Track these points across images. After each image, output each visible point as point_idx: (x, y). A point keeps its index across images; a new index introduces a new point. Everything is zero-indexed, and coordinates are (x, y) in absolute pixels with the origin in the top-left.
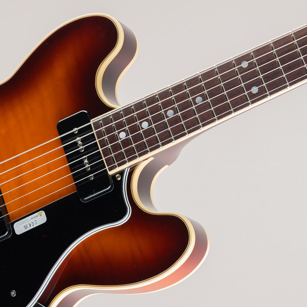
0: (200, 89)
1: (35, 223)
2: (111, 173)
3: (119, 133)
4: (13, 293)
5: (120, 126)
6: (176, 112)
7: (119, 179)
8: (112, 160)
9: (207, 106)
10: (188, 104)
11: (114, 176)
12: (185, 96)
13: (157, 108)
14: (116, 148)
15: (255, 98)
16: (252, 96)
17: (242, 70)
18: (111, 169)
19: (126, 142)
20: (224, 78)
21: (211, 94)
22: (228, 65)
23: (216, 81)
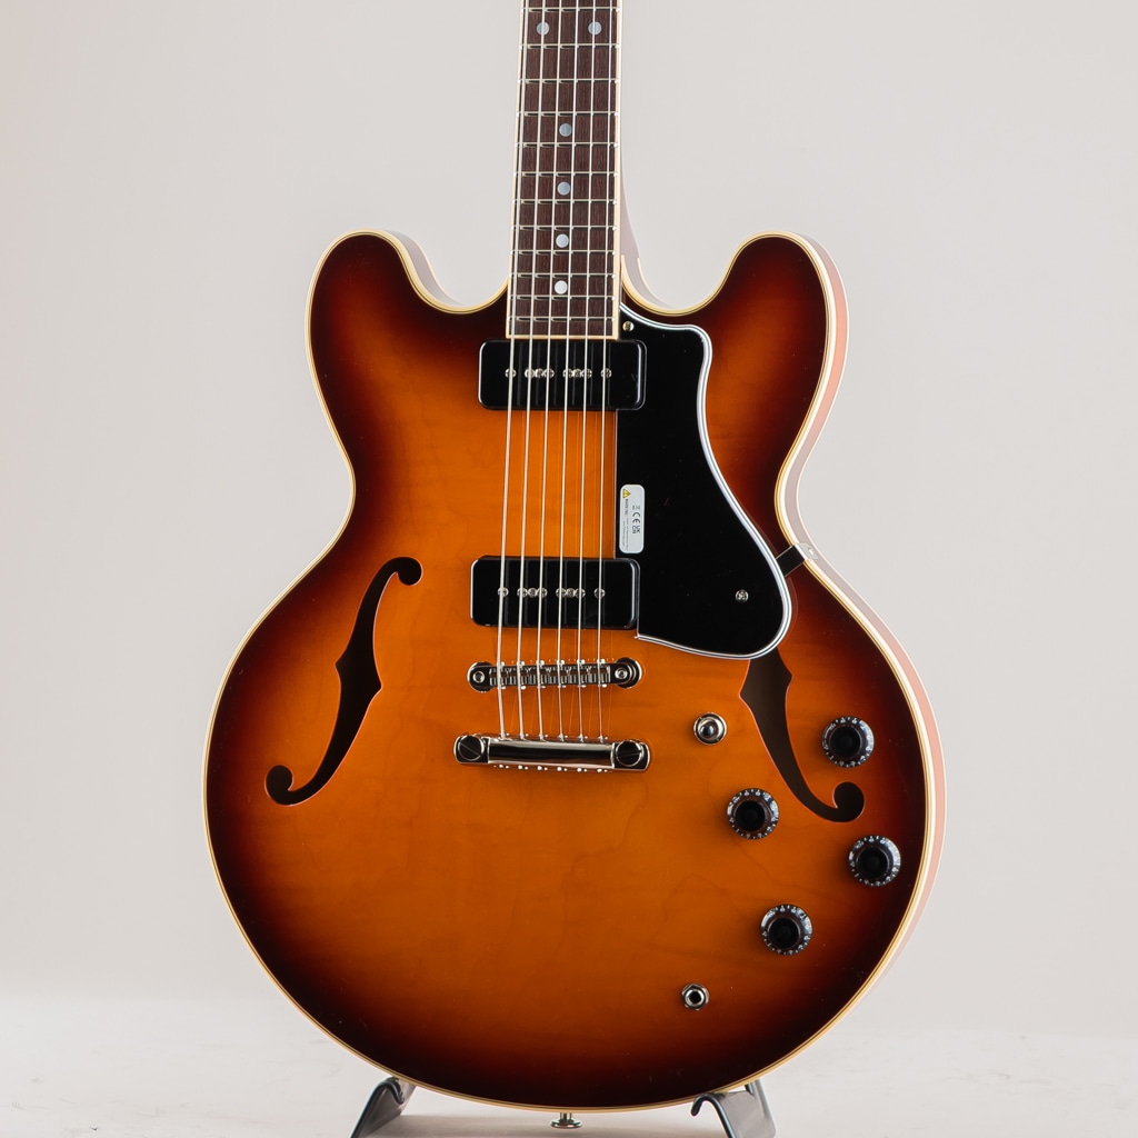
0: (548, 121)
1: (637, 511)
2: (615, 336)
3: (554, 293)
4: (742, 596)
5: (543, 286)
6: (567, 178)
7: (632, 327)
8: (594, 323)
9: (583, 120)
10: (564, 151)
11: (622, 332)
12: (547, 152)
13: (546, 208)
14: (578, 307)
15: (609, 33)
16: (602, 37)
17: (551, 37)
18: (610, 332)
19: (577, 286)
20: (550, 72)
21: (566, 105)
22: (532, 57)
23: (549, 88)
